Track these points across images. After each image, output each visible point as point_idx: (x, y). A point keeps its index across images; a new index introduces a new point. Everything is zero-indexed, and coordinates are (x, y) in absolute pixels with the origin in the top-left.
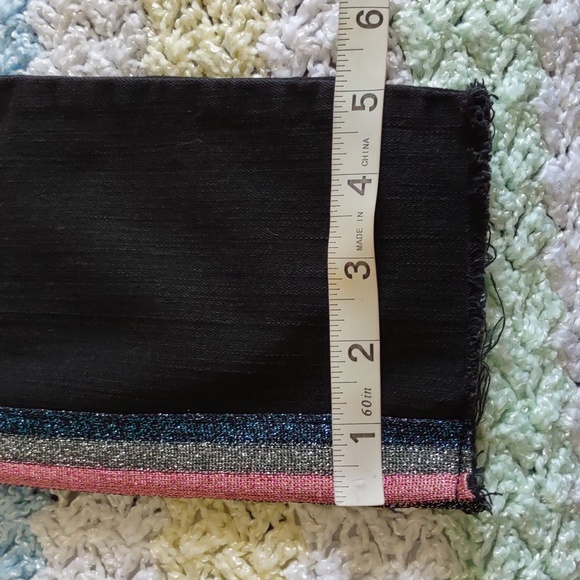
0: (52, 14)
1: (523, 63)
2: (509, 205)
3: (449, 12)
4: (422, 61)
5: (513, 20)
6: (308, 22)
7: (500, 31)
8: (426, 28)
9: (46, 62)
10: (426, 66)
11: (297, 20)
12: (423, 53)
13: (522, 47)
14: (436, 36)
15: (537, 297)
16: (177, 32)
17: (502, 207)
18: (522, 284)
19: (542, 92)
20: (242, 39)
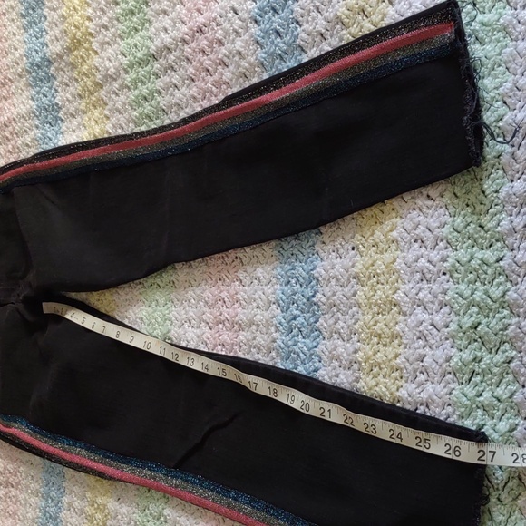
0: (327, 353)
1: (509, 415)
2: (500, 478)
3: (475, 392)
4: (462, 413)
5: (505, 397)
6: (418, 387)
7: (499, 400)
8: (465, 399)
9: (324, 372)
10: (464, 415)
11: (414, 386)
12: (463, 410)
13: (508, 409)
14: (468, 403)
15: (513, 518)
16: (371, 377)
17: (497, 479)
18: (505, 512)
19: (519, 428)
20: (393, 388)
